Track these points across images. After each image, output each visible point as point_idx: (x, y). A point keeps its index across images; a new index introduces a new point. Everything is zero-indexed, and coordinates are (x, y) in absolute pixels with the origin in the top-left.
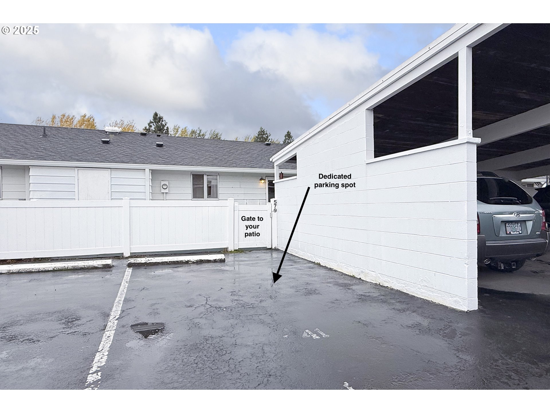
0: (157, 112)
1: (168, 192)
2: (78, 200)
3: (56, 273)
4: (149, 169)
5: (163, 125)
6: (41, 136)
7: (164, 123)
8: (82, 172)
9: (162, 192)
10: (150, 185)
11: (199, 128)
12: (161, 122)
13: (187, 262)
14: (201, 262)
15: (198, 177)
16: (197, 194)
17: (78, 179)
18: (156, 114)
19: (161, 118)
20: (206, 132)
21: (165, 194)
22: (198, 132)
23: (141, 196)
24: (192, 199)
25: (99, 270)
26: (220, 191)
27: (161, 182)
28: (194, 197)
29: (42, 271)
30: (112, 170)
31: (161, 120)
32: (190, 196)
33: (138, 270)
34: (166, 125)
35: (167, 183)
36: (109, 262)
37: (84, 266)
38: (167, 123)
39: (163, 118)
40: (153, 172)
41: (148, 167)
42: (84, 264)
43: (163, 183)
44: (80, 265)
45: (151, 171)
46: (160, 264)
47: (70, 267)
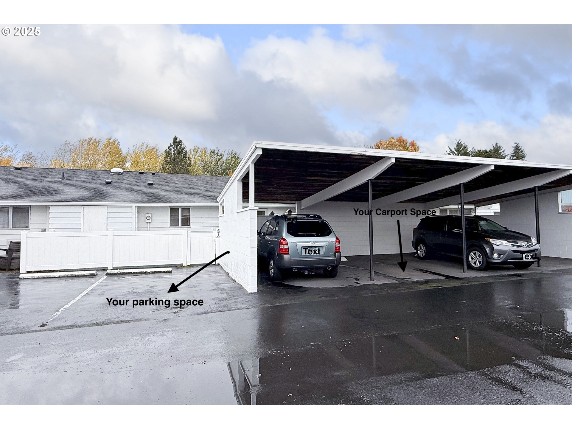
0: (177, 137)
1: (150, 222)
2: (83, 231)
3: (60, 278)
4: (136, 206)
5: (182, 148)
6: (60, 179)
7: (182, 146)
8: (86, 209)
9: (146, 222)
10: (135, 217)
11: (217, 148)
12: (180, 145)
13: (145, 273)
14: (155, 272)
15: (174, 211)
16: (174, 223)
17: (83, 214)
18: (176, 138)
19: (180, 142)
20: (224, 152)
21: (148, 223)
22: (216, 152)
23: (129, 226)
24: (170, 227)
25: (88, 277)
26: (192, 220)
27: (145, 215)
28: (171, 226)
29: (52, 278)
30: (108, 207)
31: (180, 144)
32: (169, 224)
33: (111, 277)
34: (184, 148)
35: (150, 215)
36: (94, 272)
37: (78, 274)
38: (185, 146)
39: (183, 142)
40: (139, 207)
41: (134, 204)
42: (78, 273)
43: (147, 215)
44: (75, 274)
45: (137, 207)
46: (127, 274)
47: (69, 275)
